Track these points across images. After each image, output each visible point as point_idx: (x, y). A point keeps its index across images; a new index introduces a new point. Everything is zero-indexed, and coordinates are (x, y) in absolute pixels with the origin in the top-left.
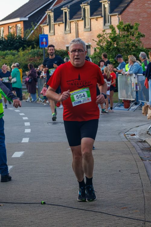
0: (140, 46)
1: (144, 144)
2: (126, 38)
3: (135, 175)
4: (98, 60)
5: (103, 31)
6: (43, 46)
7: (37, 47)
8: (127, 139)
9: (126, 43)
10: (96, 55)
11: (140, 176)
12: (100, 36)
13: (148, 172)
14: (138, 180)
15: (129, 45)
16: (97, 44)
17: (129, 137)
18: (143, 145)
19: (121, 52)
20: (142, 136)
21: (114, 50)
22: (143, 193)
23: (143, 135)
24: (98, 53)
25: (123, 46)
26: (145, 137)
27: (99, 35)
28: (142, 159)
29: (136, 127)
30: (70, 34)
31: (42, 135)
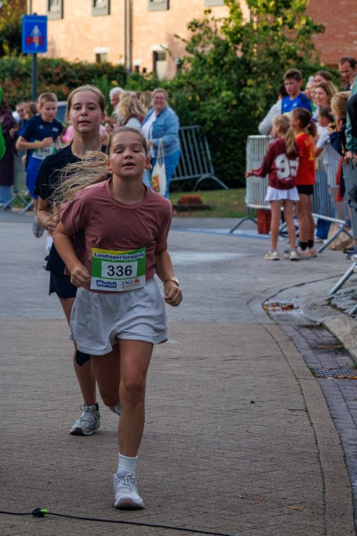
0: (310, 57)
1: (319, 332)
2: (271, 33)
3: (294, 413)
4: (189, 93)
5: (205, 12)
6: (33, 49)
7: (11, 51)
8: (270, 317)
9: (271, 47)
10: (182, 81)
11: (309, 417)
12: (196, 26)
13: (331, 408)
14: (304, 428)
15: (280, 53)
16: (187, 49)
17: (278, 313)
18: (316, 335)
19: (256, 73)
20: (314, 311)
21: (236, 66)
22: (320, 461)
23: (315, 309)
24: (188, 75)
25: (263, 57)
26: (322, 314)
27: (192, 23)
28: (314, 374)
29: (298, 286)
30: (108, 18)
31: (31, 300)
